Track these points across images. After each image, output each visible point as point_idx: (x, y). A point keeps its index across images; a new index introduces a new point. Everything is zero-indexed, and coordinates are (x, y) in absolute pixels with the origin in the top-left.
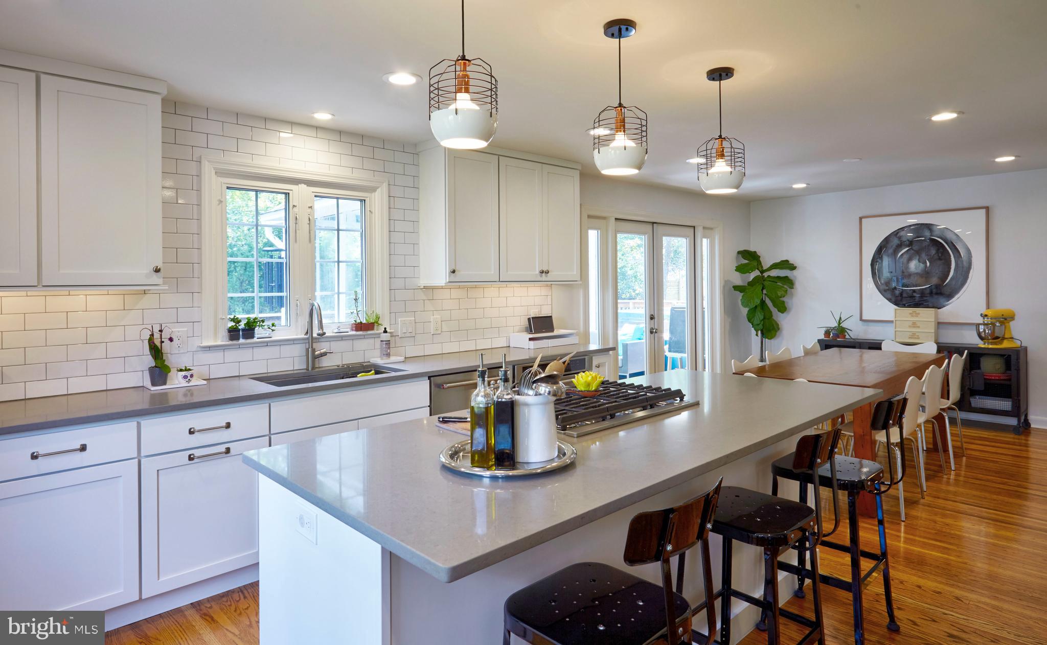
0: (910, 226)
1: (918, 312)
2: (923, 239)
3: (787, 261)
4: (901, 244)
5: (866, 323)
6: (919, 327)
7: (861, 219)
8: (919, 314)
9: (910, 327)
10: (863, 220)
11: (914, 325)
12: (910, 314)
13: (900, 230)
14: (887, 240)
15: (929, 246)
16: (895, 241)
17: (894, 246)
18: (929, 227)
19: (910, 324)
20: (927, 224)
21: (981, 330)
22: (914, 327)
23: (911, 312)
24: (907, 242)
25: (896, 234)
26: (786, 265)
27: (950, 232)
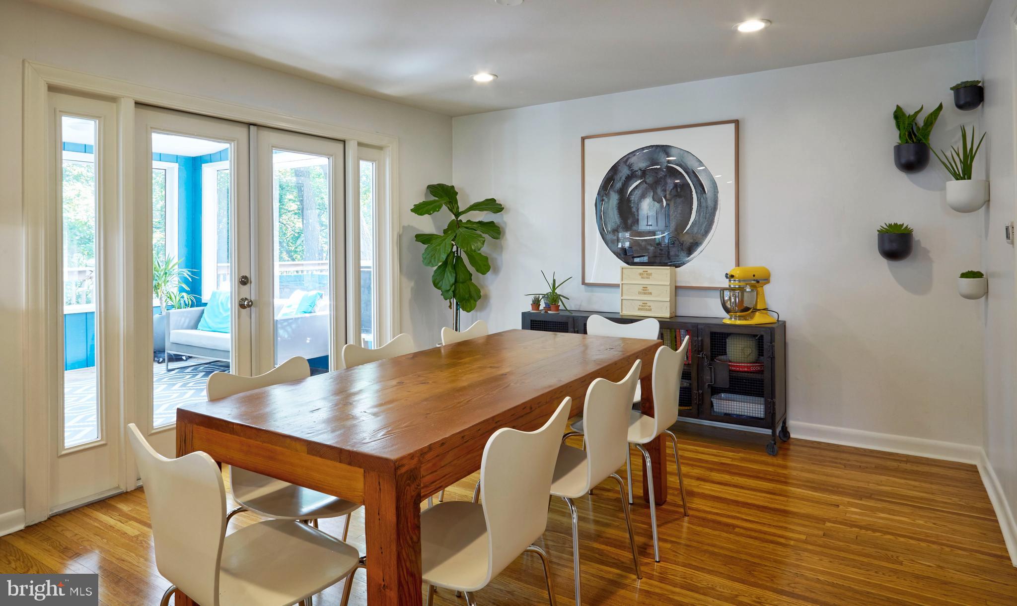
0: (643, 149)
1: (649, 271)
2: (658, 167)
3: (493, 200)
4: (632, 174)
5: (590, 288)
6: (651, 293)
7: (583, 139)
8: (651, 274)
9: (640, 293)
10: (586, 141)
11: (645, 291)
12: (640, 274)
13: (630, 156)
14: (615, 169)
15: (666, 176)
16: (624, 172)
17: (624, 178)
18: (665, 149)
19: (640, 288)
20: (663, 146)
21: (726, 298)
22: (645, 294)
23: (641, 271)
24: (639, 173)
25: (625, 160)
26: (492, 205)
27: (691, 157)
